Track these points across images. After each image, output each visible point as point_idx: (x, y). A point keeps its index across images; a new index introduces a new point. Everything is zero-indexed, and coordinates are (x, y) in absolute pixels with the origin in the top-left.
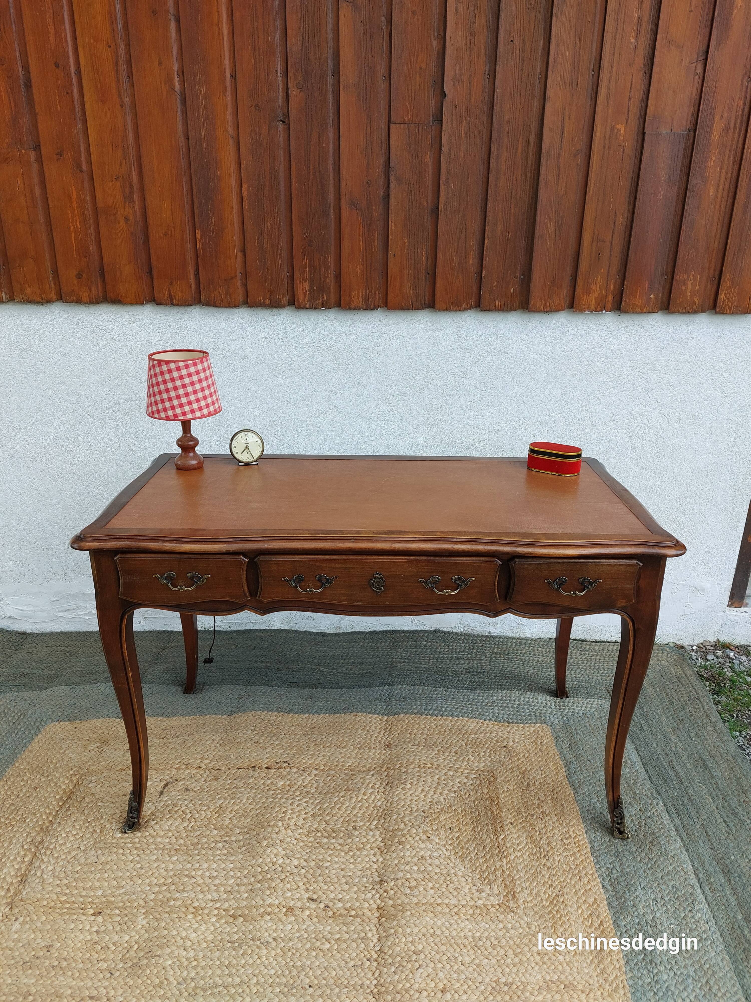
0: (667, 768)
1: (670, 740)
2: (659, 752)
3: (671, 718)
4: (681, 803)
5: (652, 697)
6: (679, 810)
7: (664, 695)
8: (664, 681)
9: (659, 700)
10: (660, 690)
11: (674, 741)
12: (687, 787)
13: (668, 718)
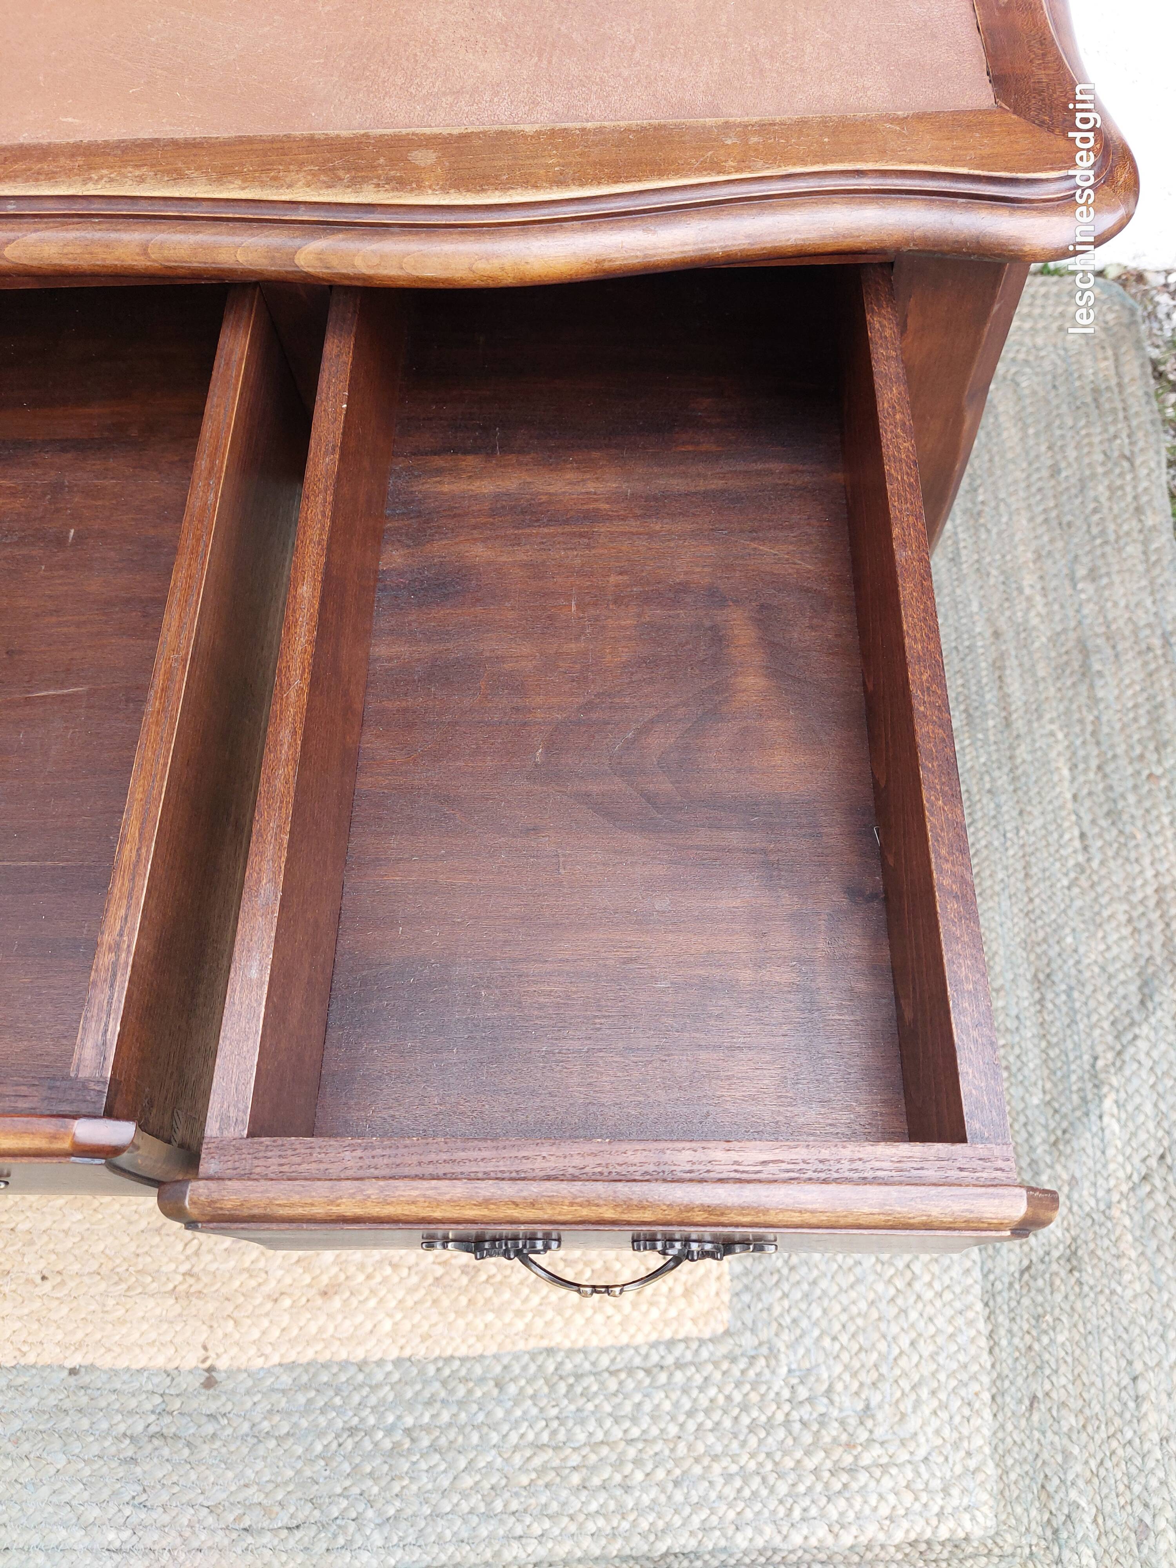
0: (984, 680)
1: (1020, 590)
2: (978, 630)
3: (1040, 519)
4: (988, 786)
5: (1010, 455)
6: (979, 806)
7: (1043, 448)
8: (1055, 402)
9: (1024, 465)
10: (1037, 434)
11: (1028, 591)
12: (1018, 736)
13: (1031, 519)
